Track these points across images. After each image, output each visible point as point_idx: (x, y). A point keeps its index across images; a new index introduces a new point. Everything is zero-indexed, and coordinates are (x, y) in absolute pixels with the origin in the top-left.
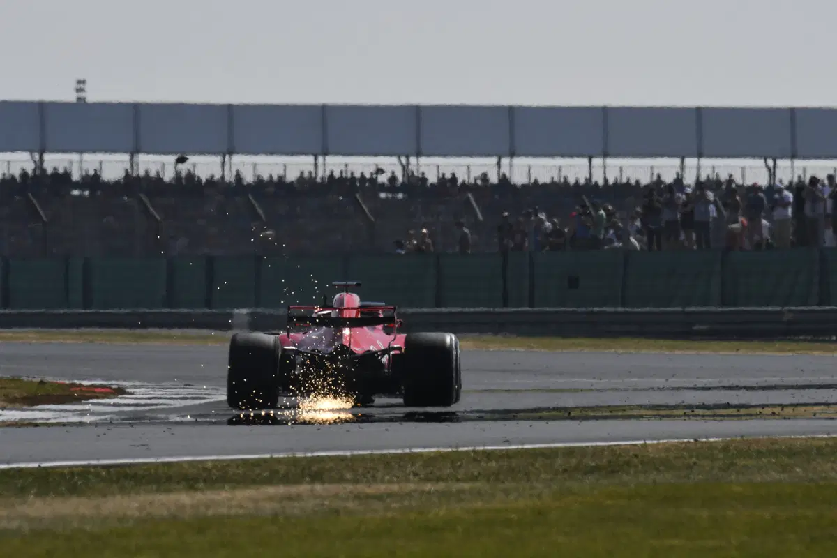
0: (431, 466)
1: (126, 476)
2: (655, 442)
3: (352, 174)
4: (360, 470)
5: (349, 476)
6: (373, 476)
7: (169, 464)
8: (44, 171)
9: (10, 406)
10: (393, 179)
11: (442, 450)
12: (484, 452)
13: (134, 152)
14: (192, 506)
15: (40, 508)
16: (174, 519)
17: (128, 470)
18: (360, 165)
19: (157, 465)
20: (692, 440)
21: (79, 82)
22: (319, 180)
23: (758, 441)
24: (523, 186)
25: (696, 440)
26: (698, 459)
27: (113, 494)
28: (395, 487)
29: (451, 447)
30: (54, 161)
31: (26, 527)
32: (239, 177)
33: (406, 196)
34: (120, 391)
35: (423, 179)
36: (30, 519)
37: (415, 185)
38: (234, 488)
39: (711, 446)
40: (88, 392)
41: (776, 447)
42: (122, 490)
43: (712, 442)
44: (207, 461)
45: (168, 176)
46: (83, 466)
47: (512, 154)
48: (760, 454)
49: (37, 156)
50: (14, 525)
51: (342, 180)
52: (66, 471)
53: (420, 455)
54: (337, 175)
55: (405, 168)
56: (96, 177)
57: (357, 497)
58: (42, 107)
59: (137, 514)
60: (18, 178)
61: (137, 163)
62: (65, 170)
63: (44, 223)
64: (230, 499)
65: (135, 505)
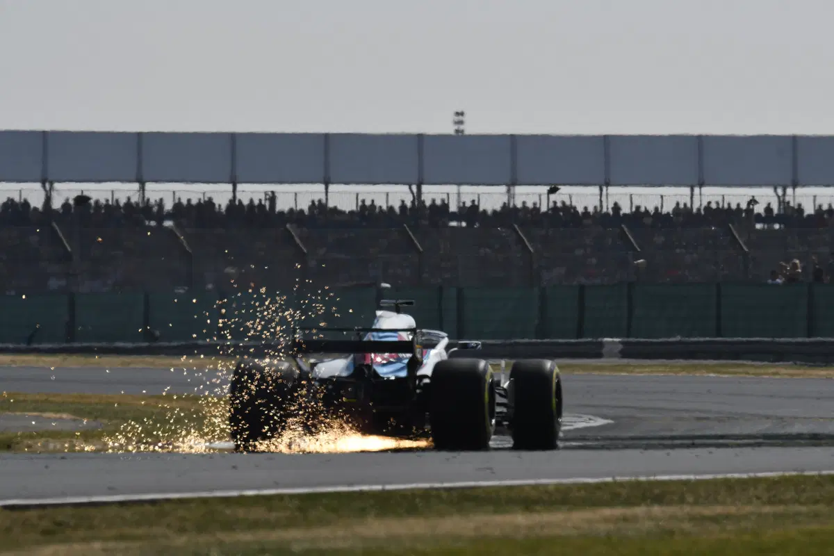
0: (775, 490)
1: (467, 498)
3: (729, 204)
4: (702, 494)
5: (690, 499)
6: (715, 499)
7: (510, 488)
8: (422, 203)
10: (768, 209)
11: (787, 474)
13: (512, 183)
14: (527, 527)
15: (377, 528)
18: (736, 196)
21: (458, 114)
22: (695, 210)
28: (732, 510)
29: (797, 471)
30: (432, 193)
31: (359, 547)
32: (616, 208)
33: (783, 226)
35: (800, 210)
37: (791, 215)
45: (544, 209)
49: (414, 188)
51: (719, 211)
53: (766, 479)
55: (783, 202)
56: (474, 207)
57: (692, 518)
58: (420, 140)
60: (397, 209)
61: (514, 195)
62: (443, 201)
63: (420, 254)
64: (566, 521)
65: (472, 525)
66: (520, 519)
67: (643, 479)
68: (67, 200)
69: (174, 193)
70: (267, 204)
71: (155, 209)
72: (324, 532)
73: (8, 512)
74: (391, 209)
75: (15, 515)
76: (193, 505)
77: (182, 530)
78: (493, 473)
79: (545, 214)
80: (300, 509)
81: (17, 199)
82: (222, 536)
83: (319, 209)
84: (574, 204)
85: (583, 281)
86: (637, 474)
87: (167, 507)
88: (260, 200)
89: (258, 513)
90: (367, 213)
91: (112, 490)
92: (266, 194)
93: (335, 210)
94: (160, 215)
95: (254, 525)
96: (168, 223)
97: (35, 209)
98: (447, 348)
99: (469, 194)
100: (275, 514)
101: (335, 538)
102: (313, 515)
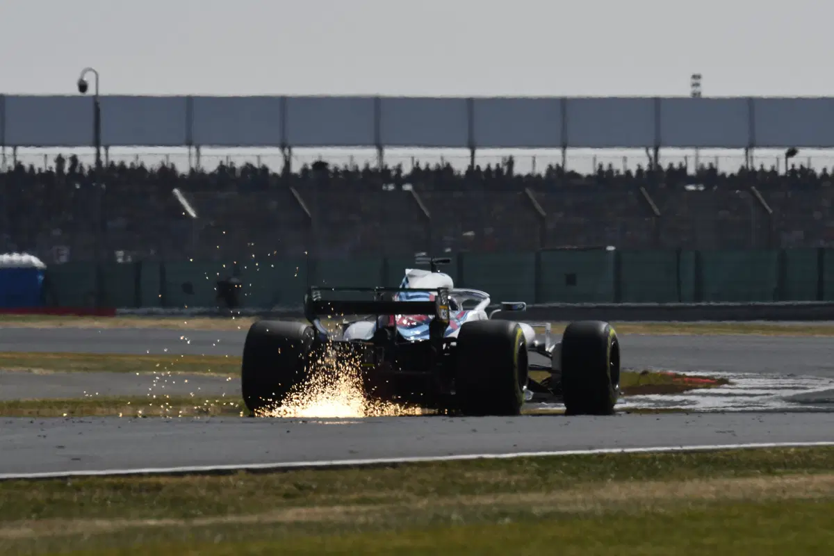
1: (707, 461)
8: (659, 167)
13: (750, 146)
14: (768, 491)
15: (617, 492)
16: (747, 502)
17: (709, 455)
21: (694, 77)
27: (691, 478)
30: (670, 156)
31: (600, 509)
34: (723, 381)
36: (604, 502)
38: (811, 473)
40: (690, 382)
42: (701, 475)
44: (790, 447)
45: (782, 171)
46: (666, 452)
49: (651, 152)
50: (590, 507)
52: (647, 456)
56: (713, 170)
58: (657, 103)
59: (713, 497)
60: (634, 173)
61: (752, 157)
62: (681, 164)
63: (658, 216)
64: (807, 484)
65: (712, 489)
68: (305, 165)
69: (413, 158)
70: (505, 169)
71: (394, 173)
72: (563, 496)
73: (251, 476)
74: (628, 173)
75: (258, 478)
76: (434, 468)
77: (424, 493)
79: (784, 177)
80: (539, 472)
81: (256, 165)
82: (464, 499)
83: (557, 173)
84: (812, 167)
85: (822, 243)
87: (408, 470)
88: (498, 165)
89: (499, 476)
90: (604, 178)
91: (353, 454)
92: (504, 158)
93: (573, 175)
94: (399, 179)
95: (496, 488)
96: (408, 187)
97: (275, 175)
98: (488, 310)
99: (707, 156)
100: (515, 477)
101: (575, 502)
102: (552, 477)
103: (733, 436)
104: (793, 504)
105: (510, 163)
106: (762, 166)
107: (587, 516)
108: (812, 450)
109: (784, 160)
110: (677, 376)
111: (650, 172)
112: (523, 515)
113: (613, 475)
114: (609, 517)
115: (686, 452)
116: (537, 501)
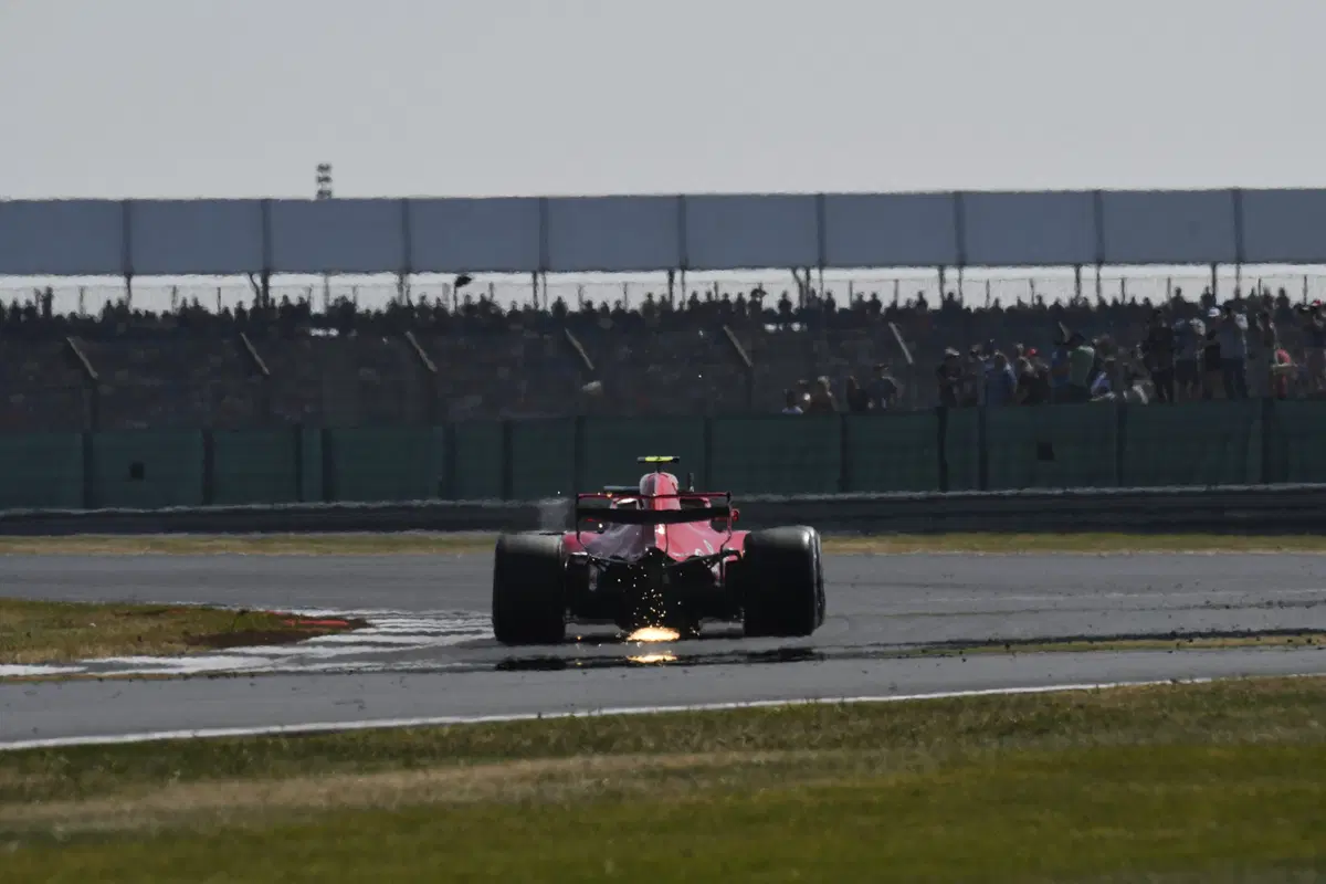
0: (772, 726)
1: (320, 748)
2: (1113, 685)
3: (725, 296)
4: (668, 736)
5: (649, 744)
6: (687, 743)
8: (270, 302)
9: (191, 650)
10: (785, 303)
11: (793, 702)
12: (857, 705)
13: (405, 270)
14: (406, 792)
15: (182, 798)
17: (322, 739)
19: (368, 732)
20: (1169, 682)
21: (322, 168)
22: (676, 307)
23: (1265, 684)
24: (979, 310)
25: (1174, 681)
26: (1171, 711)
28: (708, 758)
29: (807, 698)
30: (287, 286)
31: (155, 824)
32: (559, 306)
33: (805, 327)
34: (360, 623)
35: (830, 302)
36: (161, 814)
37: (817, 310)
38: (470, 765)
39: (1196, 691)
40: (309, 626)
41: (1292, 690)
43: (1197, 685)
44: (442, 725)
45: (451, 307)
46: (259, 736)
47: (961, 264)
48: (1266, 700)
49: (258, 280)
50: (138, 823)
51: (710, 305)
52: (232, 743)
53: (761, 710)
54: (702, 298)
55: (804, 288)
56: (349, 307)
57: (650, 774)
58: (265, 208)
59: (323, 803)
60: (233, 313)
61: (409, 287)
63: (266, 376)
64: (462, 780)
65: (323, 791)
66: (396, 780)
67: (580, 714)
74: (223, 312)
78: (361, 707)
79: (455, 317)
80: (68, 770)
83: (117, 314)
85: (509, 415)
86: (573, 707)
90: (191, 318)
92: (38, 292)
100: (30, 780)
101: (120, 814)
102: (88, 779)
103: (361, 709)
104: (439, 812)
105: (47, 299)
106: (423, 298)
107: (133, 836)
108: (472, 728)
109: (452, 290)
110: (290, 617)
111: (255, 309)
112: (40, 838)
113: (178, 773)
114: (167, 837)
115: (289, 735)
116: (62, 814)
